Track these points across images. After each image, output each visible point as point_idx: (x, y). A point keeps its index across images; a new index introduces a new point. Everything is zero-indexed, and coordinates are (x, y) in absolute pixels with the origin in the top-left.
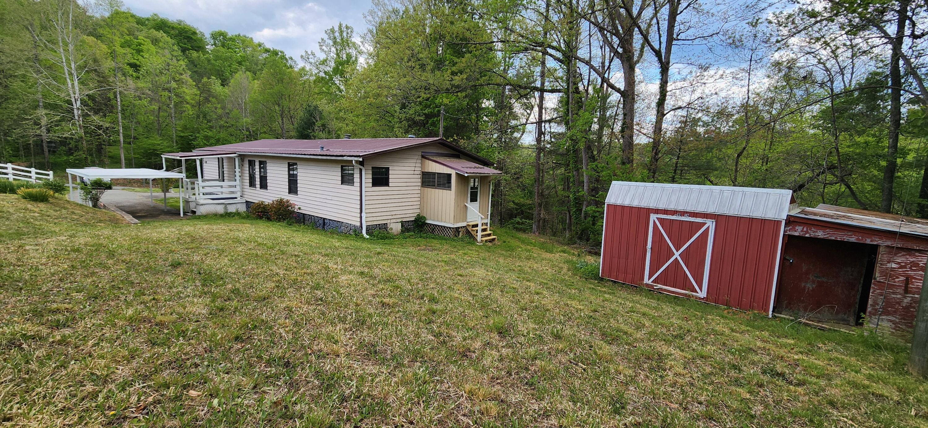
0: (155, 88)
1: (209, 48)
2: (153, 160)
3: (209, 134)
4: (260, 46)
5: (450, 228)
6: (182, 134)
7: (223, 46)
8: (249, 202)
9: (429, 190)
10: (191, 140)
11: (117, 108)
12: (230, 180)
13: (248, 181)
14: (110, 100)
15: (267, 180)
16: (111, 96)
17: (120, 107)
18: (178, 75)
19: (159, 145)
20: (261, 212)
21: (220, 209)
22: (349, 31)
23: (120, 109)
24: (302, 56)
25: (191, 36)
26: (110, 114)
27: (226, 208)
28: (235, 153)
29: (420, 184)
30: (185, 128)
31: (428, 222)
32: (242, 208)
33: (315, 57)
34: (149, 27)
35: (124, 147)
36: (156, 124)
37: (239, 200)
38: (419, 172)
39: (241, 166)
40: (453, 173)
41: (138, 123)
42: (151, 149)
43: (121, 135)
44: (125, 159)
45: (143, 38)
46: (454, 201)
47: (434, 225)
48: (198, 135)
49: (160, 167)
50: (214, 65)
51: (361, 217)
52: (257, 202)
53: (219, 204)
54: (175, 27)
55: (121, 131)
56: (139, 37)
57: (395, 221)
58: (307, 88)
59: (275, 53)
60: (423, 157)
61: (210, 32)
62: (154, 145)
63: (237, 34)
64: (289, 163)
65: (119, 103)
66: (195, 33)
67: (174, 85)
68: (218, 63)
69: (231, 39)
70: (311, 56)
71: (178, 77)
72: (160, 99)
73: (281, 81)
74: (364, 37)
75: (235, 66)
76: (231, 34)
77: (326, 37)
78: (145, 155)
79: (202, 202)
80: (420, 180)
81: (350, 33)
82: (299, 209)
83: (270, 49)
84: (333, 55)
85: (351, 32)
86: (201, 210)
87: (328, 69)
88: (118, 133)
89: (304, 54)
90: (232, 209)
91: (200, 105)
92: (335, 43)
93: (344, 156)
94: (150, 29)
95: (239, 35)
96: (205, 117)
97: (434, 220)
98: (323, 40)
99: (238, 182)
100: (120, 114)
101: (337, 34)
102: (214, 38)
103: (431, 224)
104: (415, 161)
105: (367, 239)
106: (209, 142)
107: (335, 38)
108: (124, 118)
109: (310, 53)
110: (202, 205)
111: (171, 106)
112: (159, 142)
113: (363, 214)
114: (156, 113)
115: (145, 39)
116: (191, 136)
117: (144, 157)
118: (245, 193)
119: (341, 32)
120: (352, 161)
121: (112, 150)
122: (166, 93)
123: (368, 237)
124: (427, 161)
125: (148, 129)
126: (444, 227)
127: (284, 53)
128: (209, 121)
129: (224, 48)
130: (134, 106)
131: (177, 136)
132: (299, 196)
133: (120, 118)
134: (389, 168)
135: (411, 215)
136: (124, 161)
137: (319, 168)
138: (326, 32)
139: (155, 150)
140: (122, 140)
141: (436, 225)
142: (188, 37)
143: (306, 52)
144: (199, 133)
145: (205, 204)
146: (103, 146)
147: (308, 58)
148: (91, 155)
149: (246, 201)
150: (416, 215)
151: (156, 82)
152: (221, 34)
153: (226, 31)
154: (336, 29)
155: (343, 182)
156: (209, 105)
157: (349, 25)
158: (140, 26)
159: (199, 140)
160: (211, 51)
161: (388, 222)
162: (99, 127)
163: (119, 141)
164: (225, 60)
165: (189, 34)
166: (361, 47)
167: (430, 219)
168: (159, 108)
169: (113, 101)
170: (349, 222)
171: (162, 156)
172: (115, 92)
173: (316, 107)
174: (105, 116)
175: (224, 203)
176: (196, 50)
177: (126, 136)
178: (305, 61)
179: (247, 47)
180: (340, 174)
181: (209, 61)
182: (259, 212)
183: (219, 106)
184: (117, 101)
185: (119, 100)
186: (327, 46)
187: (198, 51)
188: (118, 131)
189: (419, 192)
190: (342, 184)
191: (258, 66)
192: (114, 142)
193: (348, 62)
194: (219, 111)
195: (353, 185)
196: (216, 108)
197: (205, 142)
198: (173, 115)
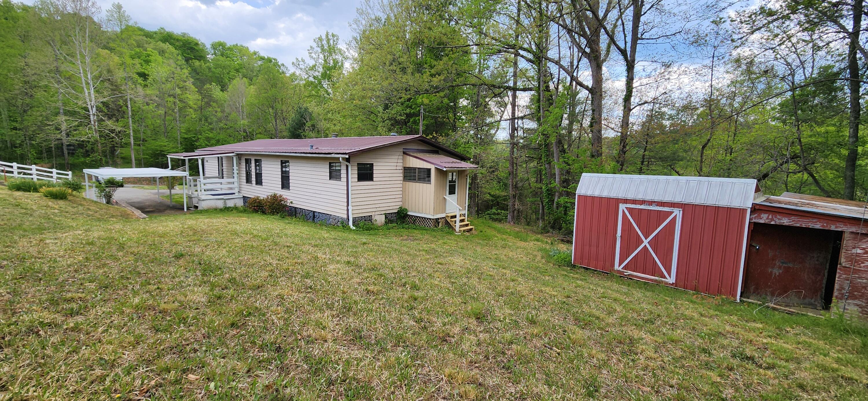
0: (162, 95)
1: (210, 57)
2: (160, 160)
3: (210, 136)
5: (430, 219)
6: (186, 136)
7: (222, 55)
8: (246, 197)
9: (411, 183)
10: (194, 141)
11: (128, 114)
12: (228, 177)
13: (245, 178)
14: (121, 106)
15: (262, 176)
16: (121, 103)
17: (130, 112)
18: (182, 83)
19: (165, 146)
20: (257, 206)
21: (220, 204)
22: (335, 38)
23: (130, 114)
24: (293, 63)
25: (194, 47)
26: (122, 119)
27: (225, 203)
28: (233, 153)
29: (402, 178)
30: (188, 131)
31: (409, 213)
32: (240, 203)
33: (305, 63)
34: (157, 40)
35: (135, 149)
36: (162, 127)
37: (237, 195)
38: (401, 168)
39: (239, 164)
40: (432, 167)
41: (147, 126)
42: (157, 151)
43: (132, 138)
46: (433, 194)
47: (415, 216)
48: (200, 137)
49: (166, 167)
50: (214, 73)
51: (348, 210)
52: (253, 197)
53: (217, 199)
54: (180, 39)
55: (132, 134)
56: (148, 49)
57: (379, 213)
58: (298, 92)
59: (269, 60)
60: (404, 153)
61: (211, 43)
62: (161, 146)
63: (235, 44)
64: (281, 161)
65: (130, 109)
66: (197, 44)
67: (178, 91)
68: (218, 70)
69: (229, 49)
70: (301, 63)
72: (166, 104)
73: (274, 86)
74: (349, 44)
75: (233, 73)
76: (229, 43)
77: (314, 45)
79: (203, 197)
80: (402, 175)
81: (335, 40)
82: (292, 203)
83: (264, 57)
84: (321, 61)
85: (337, 39)
86: (203, 205)
87: (316, 74)
88: (128, 135)
89: (295, 61)
90: (230, 204)
91: (202, 109)
92: (323, 50)
93: (332, 154)
94: (157, 42)
95: (237, 45)
96: (206, 120)
97: (415, 212)
98: (311, 47)
99: (235, 179)
100: (130, 119)
101: (324, 42)
102: (214, 49)
103: (412, 216)
104: (397, 157)
105: (354, 230)
106: (210, 143)
107: (323, 45)
108: (134, 123)
109: (300, 60)
110: (204, 200)
111: (176, 110)
113: (350, 207)
114: (163, 117)
115: (153, 51)
116: (194, 137)
117: (152, 157)
118: (242, 189)
119: (328, 40)
120: (339, 158)
121: (124, 152)
122: (171, 99)
123: (354, 228)
124: (408, 157)
125: (156, 132)
126: (425, 218)
127: (276, 60)
128: (210, 124)
129: (223, 57)
130: (143, 111)
131: (181, 137)
132: (291, 191)
133: (131, 122)
134: (373, 164)
135: (394, 208)
136: (134, 161)
137: (309, 165)
138: (314, 40)
139: (162, 151)
140: (132, 143)
141: (417, 217)
142: (191, 48)
143: (297, 59)
144: (201, 135)
145: (206, 200)
146: (116, 148)
147: (299, 65)
148: (105, 156)
149: (244, 197)
150: (398, 207)
151: (163, 89)
152: (221, 44)
153: (225, 41)
154: (324, 37)
155: (331, 178)
156: (210, 109)
157: (334, 33)
158: (149, 39)
159: (201, 141)
160: (212, 60)
161: (373, 214)
162: (113, 131)
163: (130, 143)
164: (224, 67)
165: (192, 45)
166: (347, 54)
167: (412, 211)
168: (165, 113)
169: (124, 108)
170: (337, 215)
171: (168, 156)
172: (126, 99)
173: (306, 109)
174: (117, 121)
175: (223, 199)
176: (198, 60)
177: (136, 139)
178: (295, 67)
179: (244, 55)
180: (328, 170)
181: (210, 69)
182: (255, 206)
183: (219, 110)
184: (127, 107)
185: (129, 106)
186: (315, 53)
187: (200, 60)
188: (129, 134)
189: (401, 185)
190: (330, 179)
191: (253, 73)
192: (126, 144)
193: (334, 67)
194: (219, 114)
195: (340, 181)
196: (216, 112)
197: (207, 143)
198: (178, 119)
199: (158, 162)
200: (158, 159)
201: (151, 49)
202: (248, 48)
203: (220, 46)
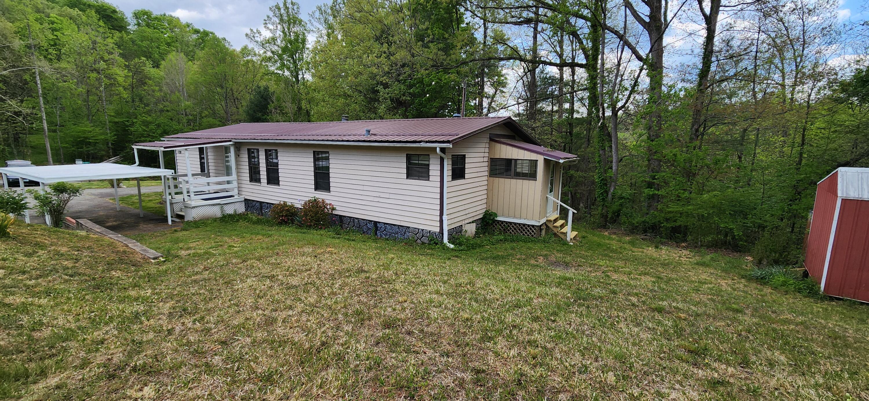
0: (82, 68)
1: (132, 27)
2: (85, 149)
3: (148, 119)
4: (188, 26)
5: (533, 226)
6: (116, 120)
7: (148, 25)
8: (250, 200)
9: (502, 180)
10: (127, 126)
11: (37, 92)
12: (218, 175)
13: (248, 175)
14: (26, 83)
15: (278, 173)
16: (27, 77)
17: (40, 90)
18: (106, 54)
19: (91, 132)
20: (286, 216)
21: (216, 212)
22: (295, 7)
23: (41, 92)
24: (247, 35)
25: (111, 15)
26: (29, 98)
27: (222, 210)
28: (230, 141)
29: (486, 173)
30: (118, 113)
31: (499, 219)
32: (241, 209)
33: (261, 35)
34: (61, 5)
35: (49, 137)
36: (84, 109)
37: (236, 198)
38: (486, 159)
39: (238, 156)
40: (541, 159)
41: (63, 109)
42: (80, 138)
43: (45, 122)
44: (51, 149)
45: (56, 16)
46: (540, 194)
47: (507, 223)
48: (135, 120)
50: (139, 46)
51: (441, 221)
52: (277, 202)
53: (209, 205)
54: (91, 4)
55: (44, 117)
56: (52, 15)
57: (468, 221)
58: (251, 68)
59: (206, 34)
60: (492, 140)
61: (133, 11)
62: (84, 132)
63: (163, 13)
64: (314, 152)
65: (39, 86)
66: (115, 11)
67: (102, 65)
68: (145, 44)
69: (156, 18)
70: (257, 35)
71: (106, 57)
72: (88, 81)
73: (223, 60)
74: (312, 15)
75: (164, 47)
76: (156, 13)
77: (271, 14)
78: (74, 144)
79: (193, 204)
80: (486, 169)
81: (295, 9)
82: (333, 209)
83: (200, 30)
84: (279, 33)
85: (298, 8)
86: (192, 215)
87: (275, 48)
88: (41, 119)
89: (249, 32)
90: (230, 210)
91: (133, 88)
92: (282, 20)
94: (62, 7)
95: (165, 15)
96: (141, 100)
97: (509, 216)
98: (268, 17)
99: (234, 177)
100: (41, 98)
101: (282, 11)
102: (137, 18)
103: (502, 222)
104: (483, 145)
106: (148, 128)
107: (281, 15)
108: (46, 102)
109: (255, 31)
110: (194, 207)
111: (101, 89)
112: (90, 129)
113: (445, 217)
114: (85, 96)
115: (59, 18)
116: (128, 121)
117: (73, 146)
118: (243, 190)
119: (287, 8)
120: (436, 148)
121: (33, 139)
122: (94, 75)
123: (452, 246)
124: (498, 145)
125: (76, 115)
126: (524, 225)
127: (214, 34)
128: (147, 105)
129: (149, 28)
130: (58, 89)
131: (110, 122)
133: (42, 102)
134: (465, 155)
135: (478, 213)
136: (50, 151)
137: (368, 158)
138: (270, 8)
139: (86, 138)
140: (46, 128)
141: (511, 223)
142: (108, 16)
143: (252, 30)
144: (136, 118)
145: (197, 207)
146: (21, 135)
147: (254, 37)
148: (9, 145)
149: (246, 200)
150: (484, 211)
151: (82, 62)
152: (145, 13)
153: (150, 10)
154: (281, 5)
155: (409, 175)
156: (145, 88)
157: (294, 1)
158: (51, 3)
159: (137, 125)
160: (134, 31)
161: (463, 223)
162: (18, 114)
163: (43, 129)
164: (152, 40)
165: (108, 12)
166: (308, 25)
167: (503, 216)
168: (88, 91)
169: (31, 84)
170: (421, 227)
171: (133, 147)
172: (34, 73)
173: (266, 89)
174: (22, 101)
175: (219, 204)
176: (117, 30)
177: (50, 123)
178: (250, 40)
179: (175, 27)
180: (405, 165)
181: (133, 42)
182: (283, 216)
183: (157, 88)
184: (36, 83)
185: (39, 82)
186: (273, 24)
187: (120, 31)
188: (41, 117)
189: (486, 183)
190: (407, 178)
191: (189, 47)
192: (37, 130)
193: (297, 40)
194: (158, 94)
195: (428, 180)
196: (154, 91)
197: (144, 128)
198: (104, 99)
199: (81, 151)
200: (82, 148)
201: (55, 15)
202: (178, 18)
203: (144, 15)
